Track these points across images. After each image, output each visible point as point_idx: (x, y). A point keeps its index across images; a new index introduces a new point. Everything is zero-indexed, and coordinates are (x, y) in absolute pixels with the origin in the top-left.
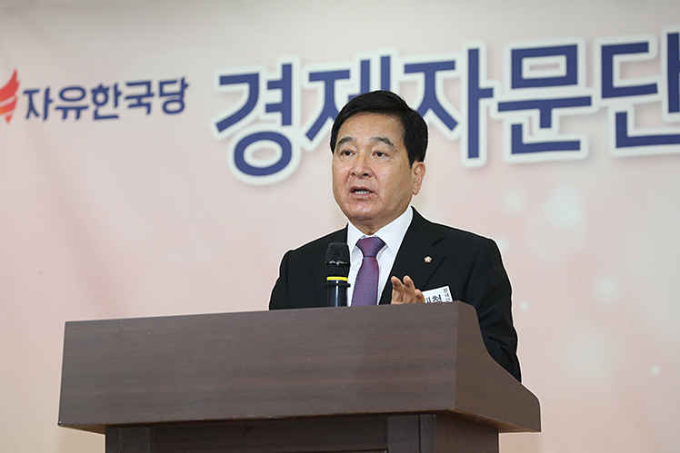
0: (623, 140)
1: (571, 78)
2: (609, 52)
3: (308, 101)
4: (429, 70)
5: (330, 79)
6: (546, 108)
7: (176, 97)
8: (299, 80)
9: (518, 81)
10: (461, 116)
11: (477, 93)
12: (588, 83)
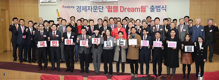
0: (100, 12)
1: (97, 8)
2: (99, 7)
3: (82, 8)
4: (89, 7)
5: (83, 7)
6: (95, 9)
7: (74, 7)
8: (81, 7)
9: (94, 8)
10: (91, 9)
11: (92, 8)
12: (98, 8)
